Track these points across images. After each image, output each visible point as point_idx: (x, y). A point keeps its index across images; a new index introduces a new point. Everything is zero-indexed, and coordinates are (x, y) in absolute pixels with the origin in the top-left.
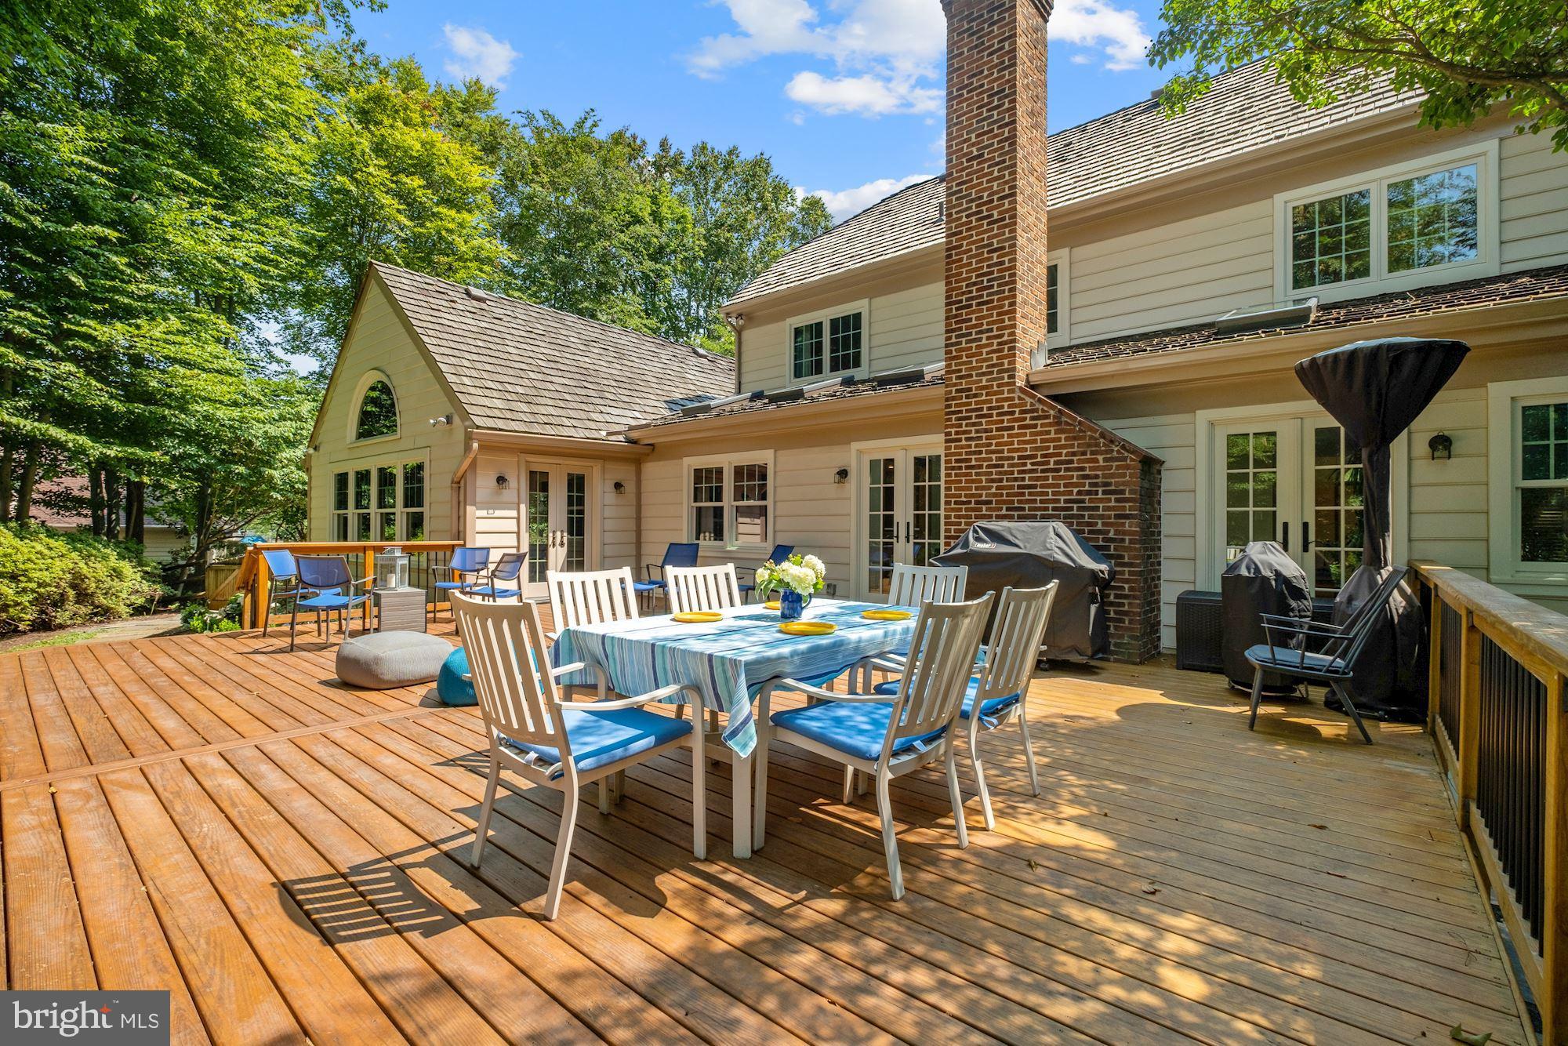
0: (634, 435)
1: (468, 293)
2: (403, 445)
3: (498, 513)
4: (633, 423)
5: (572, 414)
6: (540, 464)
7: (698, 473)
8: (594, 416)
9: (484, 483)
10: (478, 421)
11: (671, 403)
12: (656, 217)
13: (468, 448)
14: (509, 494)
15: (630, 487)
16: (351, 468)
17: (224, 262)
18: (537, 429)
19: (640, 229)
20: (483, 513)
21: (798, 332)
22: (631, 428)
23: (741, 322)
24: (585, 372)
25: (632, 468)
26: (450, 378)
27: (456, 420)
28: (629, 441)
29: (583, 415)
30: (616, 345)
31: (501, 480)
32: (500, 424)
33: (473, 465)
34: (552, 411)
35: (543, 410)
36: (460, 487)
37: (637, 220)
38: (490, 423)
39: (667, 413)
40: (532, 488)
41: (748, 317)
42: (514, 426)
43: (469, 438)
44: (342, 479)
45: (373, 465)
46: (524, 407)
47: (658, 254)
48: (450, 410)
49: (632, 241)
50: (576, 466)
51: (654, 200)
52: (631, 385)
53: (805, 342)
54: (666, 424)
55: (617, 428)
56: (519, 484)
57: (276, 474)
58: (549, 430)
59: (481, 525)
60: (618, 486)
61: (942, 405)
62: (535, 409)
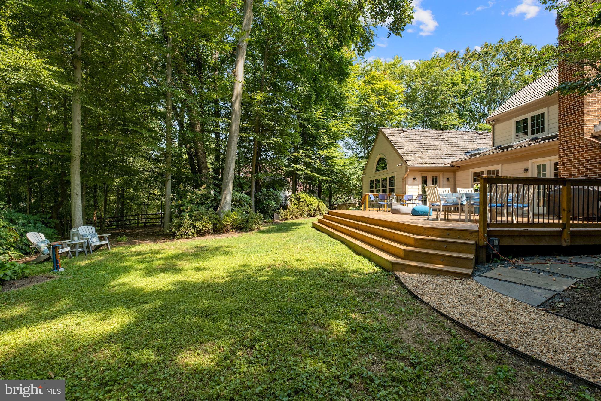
0: (453, 164)
1: (403, 130)
2: (389, 172)
3: (414, 187)
4: (453, 160)
5: (433, 160)
6: (424, 174)
7: (475, 174)
8: (440, 160)
9: (410, 180)
10: (409, 164)
11: (466, 153)
12: (464, 81)
13: (407, 171)
14: (416, 182)
15: (452, 179)
16: (374, 179)
17: (341, 131)
18: (424, 165)
19: (456, 88)
20: (410, 187)
21: (517, 123)
22: (452, 162)
23: (494, 123)
24: (437, 147)
25: (453, 174)
26: (401, 154)
27: (403, 165)
28: (451, 166)
29: (437, 160)
30: (447, 137)
31: (414, 179)
32: (414, 165)
33: (408, 175)
34: (427, 160)
35: (425, 160)
36: (404, 181)
37: (455, 85)
38: (412, 164)
39: (465, 156)
40: (422, 181)
41: (497, 120)
42: (418, 165)
43: (407, 169)
44: (372, 182)
45: (380, 178)
46: (420, 160)
47: (465, 94)
48: (402, 162)
49: (453, 94)
50: (435, 174)
51: (463, 75)
52: (452, 149)
53: (521, 125)
54: (464, 160)
55: (447, 163)
56: (419, 180)
57: (351, 182)
58: (427, 165)
59: (410, 190)
60: (448, 179)
61: (557, 146)
62: (423, 160)
